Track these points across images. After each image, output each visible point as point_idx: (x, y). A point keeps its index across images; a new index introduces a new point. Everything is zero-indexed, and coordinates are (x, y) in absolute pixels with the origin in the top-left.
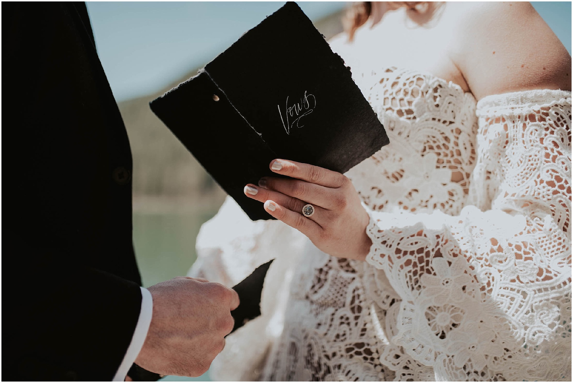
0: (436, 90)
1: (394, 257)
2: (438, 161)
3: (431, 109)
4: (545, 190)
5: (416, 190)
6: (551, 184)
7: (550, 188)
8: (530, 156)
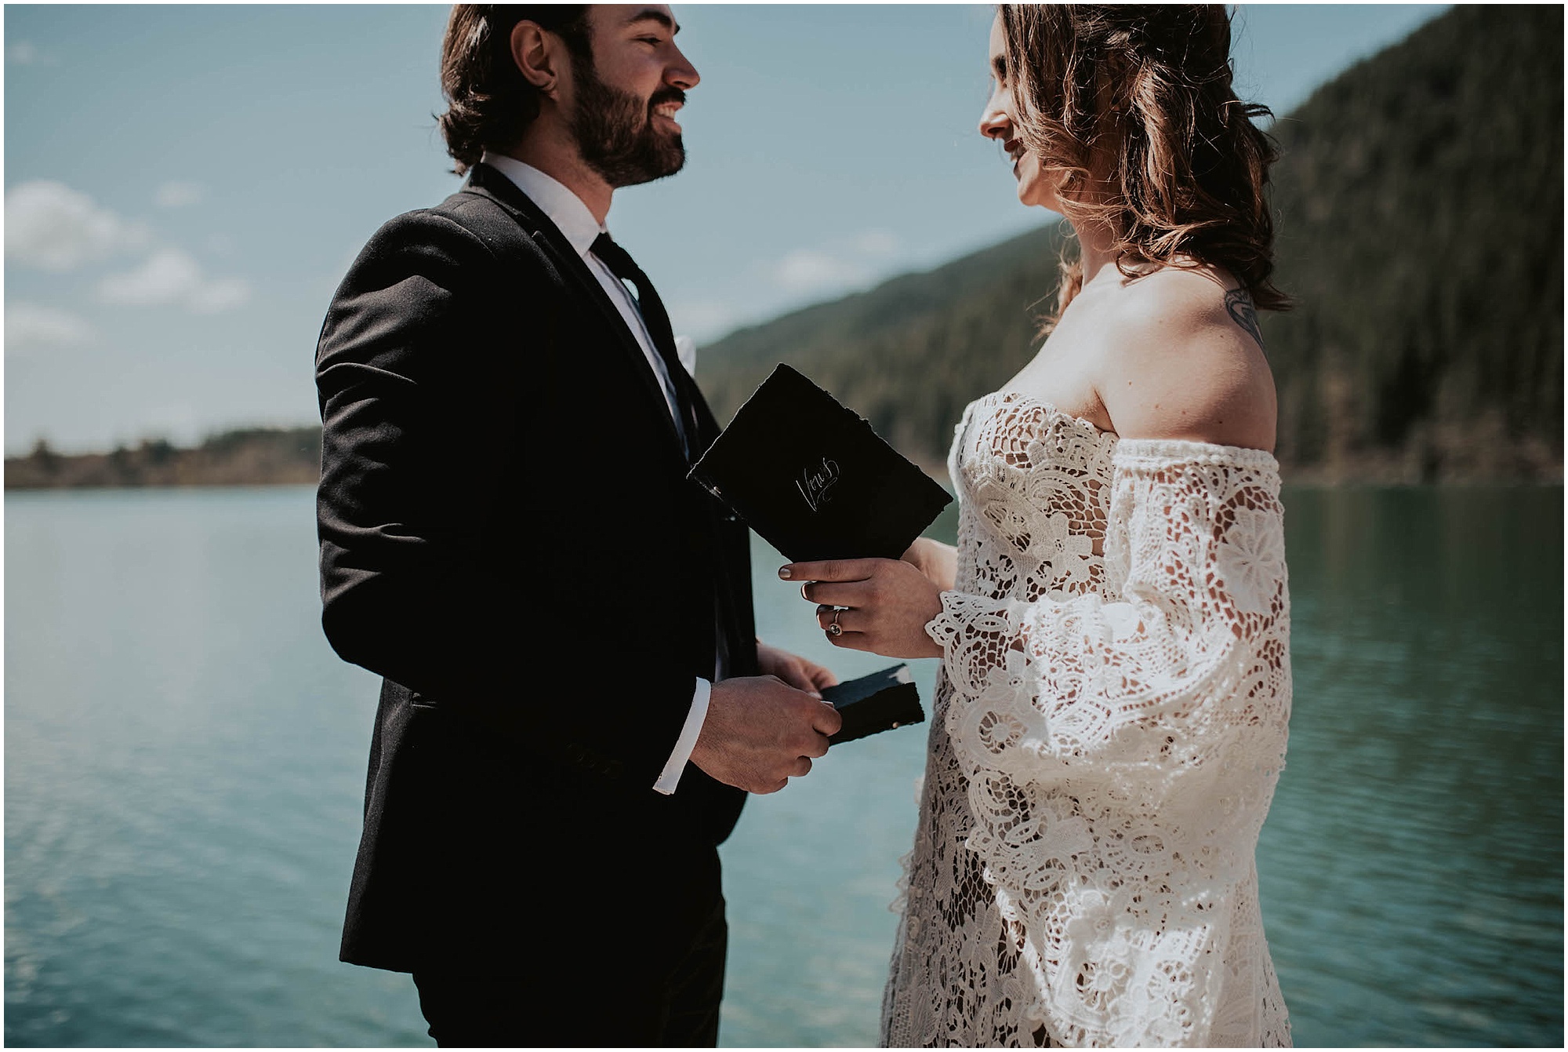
0: (1057, 428)
1: (963, 635)
2: (1071, 525)
3: (1052, 455)
4: (1164, 578)
5: (1049, 564)
6: (1170, 570)
7: (1168, 575)
8: (1152, 529)
